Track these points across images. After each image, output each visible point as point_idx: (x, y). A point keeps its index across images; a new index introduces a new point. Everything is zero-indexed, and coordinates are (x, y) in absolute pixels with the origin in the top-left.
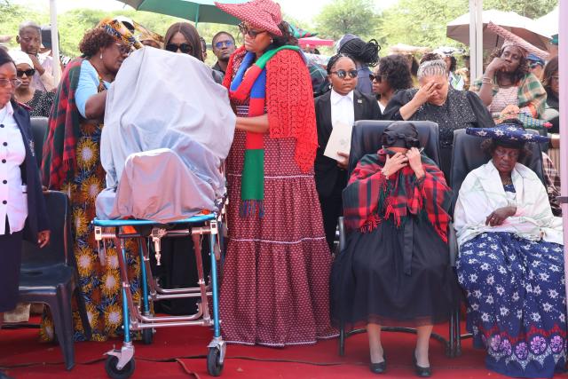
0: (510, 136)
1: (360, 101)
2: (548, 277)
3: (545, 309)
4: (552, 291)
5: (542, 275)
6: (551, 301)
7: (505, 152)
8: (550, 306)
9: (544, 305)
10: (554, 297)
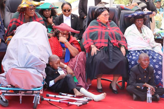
0: (139, 15)
1: (73, 18)
2: (158, 66)
3: (157, 78)
4: (159, 72)
5: (156, 66)
6: (159, 75)
7: (139, 21)
8: (158, 77)
9: (156, 76)
10: (160, 73)
